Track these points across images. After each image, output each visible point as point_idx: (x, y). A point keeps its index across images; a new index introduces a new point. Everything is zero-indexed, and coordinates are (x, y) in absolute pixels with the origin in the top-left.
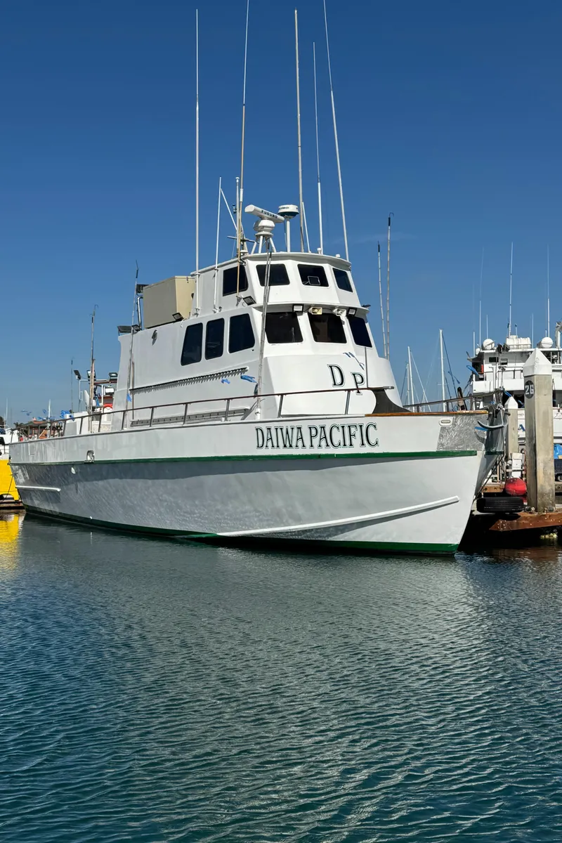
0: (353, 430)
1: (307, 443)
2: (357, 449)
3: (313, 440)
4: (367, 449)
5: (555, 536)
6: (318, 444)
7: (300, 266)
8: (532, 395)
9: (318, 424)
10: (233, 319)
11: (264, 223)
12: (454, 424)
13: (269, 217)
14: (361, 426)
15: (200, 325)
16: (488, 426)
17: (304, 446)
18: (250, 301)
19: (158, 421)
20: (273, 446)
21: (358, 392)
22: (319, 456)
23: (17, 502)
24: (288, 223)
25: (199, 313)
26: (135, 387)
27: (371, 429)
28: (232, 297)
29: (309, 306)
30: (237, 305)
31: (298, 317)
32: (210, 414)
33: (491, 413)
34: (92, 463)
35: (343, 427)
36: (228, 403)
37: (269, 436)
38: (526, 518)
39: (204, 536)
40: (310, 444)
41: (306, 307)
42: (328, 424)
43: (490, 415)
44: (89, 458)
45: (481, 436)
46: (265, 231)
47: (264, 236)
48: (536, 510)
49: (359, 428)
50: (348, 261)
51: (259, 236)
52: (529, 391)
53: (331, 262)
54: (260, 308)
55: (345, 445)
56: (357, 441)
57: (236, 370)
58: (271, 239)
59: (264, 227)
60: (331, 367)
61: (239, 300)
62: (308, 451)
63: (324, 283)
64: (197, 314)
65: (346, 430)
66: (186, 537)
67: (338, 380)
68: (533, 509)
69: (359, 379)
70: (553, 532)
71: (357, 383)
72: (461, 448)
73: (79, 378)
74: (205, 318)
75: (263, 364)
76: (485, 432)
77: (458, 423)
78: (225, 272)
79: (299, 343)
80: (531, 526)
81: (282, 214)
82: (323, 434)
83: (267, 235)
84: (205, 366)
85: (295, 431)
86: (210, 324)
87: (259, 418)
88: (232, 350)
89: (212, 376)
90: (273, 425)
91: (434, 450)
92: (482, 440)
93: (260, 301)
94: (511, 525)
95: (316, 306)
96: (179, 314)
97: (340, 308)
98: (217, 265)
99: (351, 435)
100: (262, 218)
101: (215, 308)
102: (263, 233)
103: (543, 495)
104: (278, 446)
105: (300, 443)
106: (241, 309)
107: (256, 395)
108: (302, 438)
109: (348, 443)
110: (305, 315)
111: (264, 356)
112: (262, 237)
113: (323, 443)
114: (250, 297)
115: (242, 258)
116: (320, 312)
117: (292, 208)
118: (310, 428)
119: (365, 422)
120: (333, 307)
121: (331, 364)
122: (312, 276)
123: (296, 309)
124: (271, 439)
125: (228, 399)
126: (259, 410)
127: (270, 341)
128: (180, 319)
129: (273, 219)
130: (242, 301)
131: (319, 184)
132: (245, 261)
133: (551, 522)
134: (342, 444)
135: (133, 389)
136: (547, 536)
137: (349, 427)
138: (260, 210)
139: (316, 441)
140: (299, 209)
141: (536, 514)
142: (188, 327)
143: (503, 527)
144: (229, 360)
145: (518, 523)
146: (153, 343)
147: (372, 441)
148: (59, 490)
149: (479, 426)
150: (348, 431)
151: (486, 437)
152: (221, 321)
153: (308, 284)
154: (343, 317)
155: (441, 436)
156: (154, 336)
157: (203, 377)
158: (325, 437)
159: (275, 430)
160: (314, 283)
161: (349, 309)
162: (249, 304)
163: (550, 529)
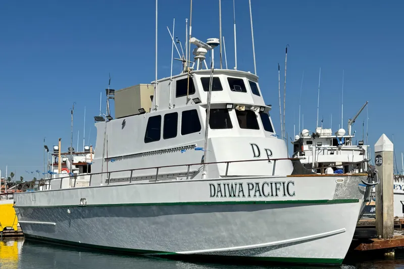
0: (278, 185)
1: (246, 193)
2: (280, 198)
3: (251, 192)
4: (288, 198)
5: (393, 253)
6: (254, 194)
7: (229, 79)
8: (381, 164)
9: (254, 181)
10: (184, 113)
11: (200, 50)
12: (345, 182)
13: (203, 45)
14: (284, 183)
15: (160, 117)
16: (367, 183)
17: (244, 196)
18: (198, 101)
19: (137, 179)
20: (222, 196)
21: (269, 161)
22: (255, 203)
23: (16, 232)
24: (213, 50)
25: (157, 108)
26: (108, 157)
27: (291, 185)
28: (184, 98)
29: (236, 105)
30: (187, 104)
31: (229, 112)
32: (168, 175)
33: (370, 175)
34: (85, 206)
35: (271, 184)
36: (189, 168)
37: (219, 189)
38: (377, 242)
39: (166, 254)
40: (248, 194)
41: (234, 106)
42: (261, 182)
43: (369, 176)
44: (82, 203)
45: (362, 190)
46: (201, 55)
47: (200, 58)
48: (382, 237)
49: (282, 184)
50: (256, 75)
51: (197, 58)
52: (378, 162)
53: (247, 76)
54: (204, 106)
55: (272, 195)
56: (280, 193)
57: (187, 146)
58: (204, 60)
59: (200, 52)
60: (252, 145)
61: (188, 100)
62: (247, 199)
63: (244, 90)
64: (156, 109)
65: (274, 185)
66: (152, 254)
67: (257, 154)
68: (380, 236)
69: (269, 153)
70: (392, 251)
71: (268, 156)
72: (349, 197)
73: (48, 151)
74: (162, 112)
75: (207, 142)
76: (365, 187)
77: (348, 181)
78: (178, 82)
79: (230, 129)
80: (381, 247)
81: (210, 44)
82: (257, 188)
83: (202, 58)
84: (163, 143)
85: (238, 186)
86: (167, 116)
87: (205, 177)
88: (183, 133)
89: (169, 150)
90: (222, 182)
91: (331, 199)
92: (362, 192)
93: (204, 101)
94: (369, 246)
95: (241, 105)
96: (143, 109)
97: (256, 106)
98: (171, 77)
99: (276, 189)
100: (199, 47)
101: (170, 105)
102: (200, 56)
103: (386, 228)
104: (225, 196)
105: (241, 194)
106: (191, 106)
107: (203, 162)
108: (242, 190)
109: (274, 193)
110: (234, 111)
111: (208, 137)
112: (199, 59)
113: (258, 194)
114: (198, 98)
115: (191, 72)
116: (243, 109)
117: (215, 40)
118: (248, 184)
119: (287, 180)
120: (250, 106)
121: (252, 142)
122: (236, 85)
123: (228, 107)
124: (220, 191)
125: (189, 165)
126: (205, 172)
127: (212, 127)
128: (144, 112)
129: (205, 47)
130: (191, 101)
131: (235, 25)
132: (193, 74)
133: (393, 245)
134: (270, 194)
135: (107, 158)
136: (389, 254)
137: (276, 183)
138: (199, 41)
139: (252, 193)
140: (219, 41)
141: (383, 240)
142: (150, 118)
143: (364, 248)
144: (181, 139)
145: (373, 246)
146: (123, 128)
147: (291, 193)
148: (55, 224)
149: (362, 183)
150: (275, 186)
151: (365, 191)
152: (175, 114)
153: (234, 91)
154: (257, 113)
155: (336, 190)
156: (124, 123)
157: (162, 150)
158: (259, 190)
159: (223, 186)
160: (238, 90)
161: (261, 107)
162: (196, 103)
163: (390, 250)
